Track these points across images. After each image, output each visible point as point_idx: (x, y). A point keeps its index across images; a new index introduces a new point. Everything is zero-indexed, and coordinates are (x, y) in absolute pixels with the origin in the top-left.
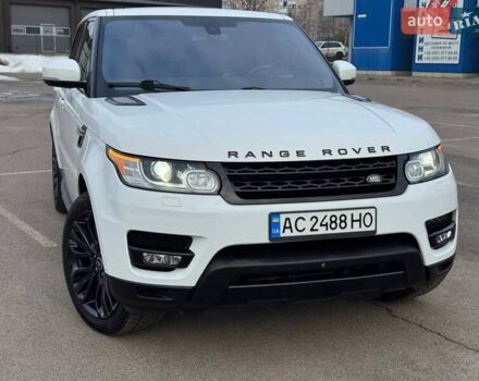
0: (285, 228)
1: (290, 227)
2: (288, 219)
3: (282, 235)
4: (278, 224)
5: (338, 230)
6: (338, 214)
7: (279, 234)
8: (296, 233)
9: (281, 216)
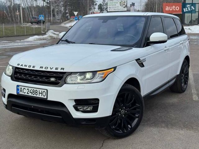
0: (20, 91)
1: (22, 91)
2: (21, 88)
3: (20, 93)
4: (19, 89)
5: (35, 95)
6: (35, 89)
7: (19, 93)
8: (23, 94)
9: (20, 86)
